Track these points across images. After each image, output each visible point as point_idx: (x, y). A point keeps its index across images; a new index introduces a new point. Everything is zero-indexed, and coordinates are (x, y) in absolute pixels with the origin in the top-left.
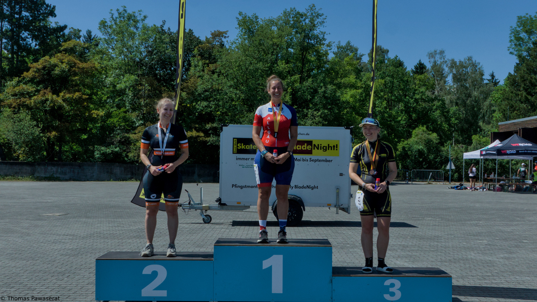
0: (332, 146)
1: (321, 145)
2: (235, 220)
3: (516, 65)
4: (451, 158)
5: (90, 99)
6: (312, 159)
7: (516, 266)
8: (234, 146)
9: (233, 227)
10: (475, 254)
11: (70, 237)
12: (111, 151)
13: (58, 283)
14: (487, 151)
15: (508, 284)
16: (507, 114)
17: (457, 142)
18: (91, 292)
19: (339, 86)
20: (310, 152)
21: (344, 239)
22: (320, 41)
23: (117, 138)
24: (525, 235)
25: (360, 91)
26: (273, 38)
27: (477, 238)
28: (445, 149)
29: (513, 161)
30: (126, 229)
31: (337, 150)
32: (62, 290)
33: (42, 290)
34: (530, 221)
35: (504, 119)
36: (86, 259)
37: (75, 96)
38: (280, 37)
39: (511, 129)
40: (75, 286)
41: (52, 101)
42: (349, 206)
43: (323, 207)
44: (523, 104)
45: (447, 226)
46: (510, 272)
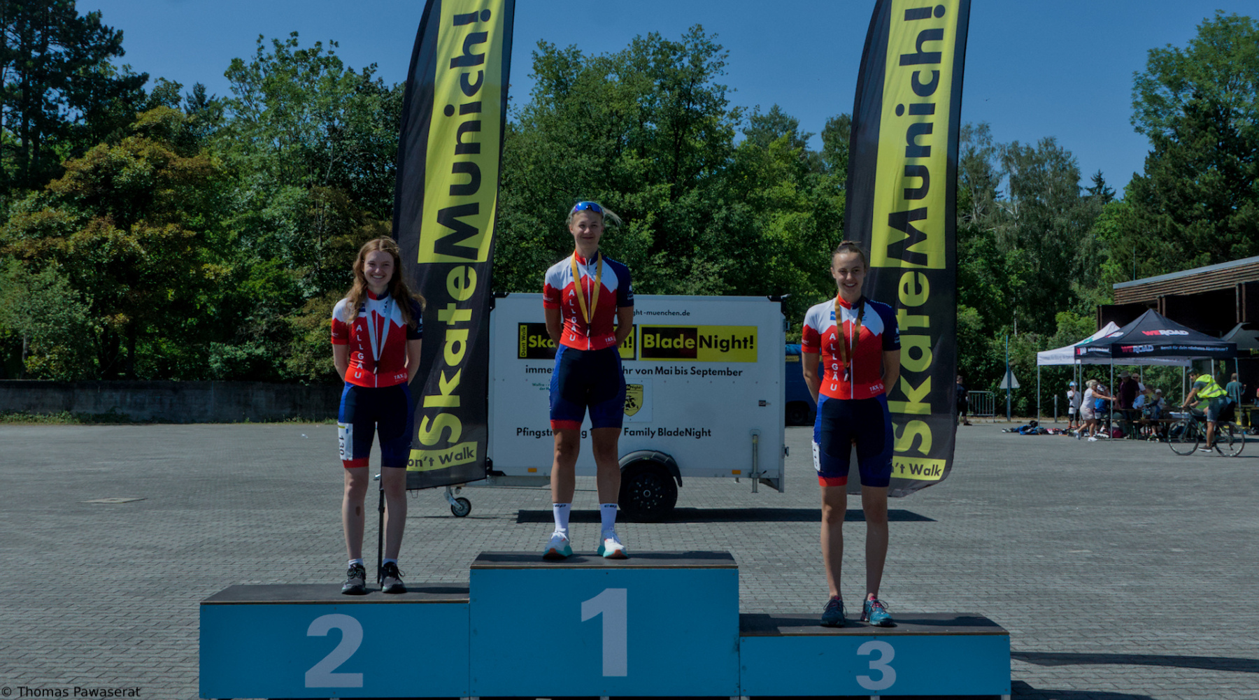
0: (742, 339)
1: (716, 337)
2: (525, 509)
3: (1148, 156)
4: (1011, 364)
5: (200, 239)
6: (696, 370)
7: (1156, 606)
8: (521, 342)
9: (519, 525)
10: (1064, 580)
11: (148, 553)
12: (248, 354)
13: (116, 659)
14: (1090, 347)
15: (1138, 647)
16: (1132, 263)
17: (1024, 327)
18: (189, 680)
19: (759, 205)
20: (691, 354)
21: (768, 549)
22: (715, 104)
23: (260, 324)
24: (1175, 537)
25: (806, 215)
26: (611, 99)
27: (1068, 543)
28: (997, 342)
29: (1149, 370)
30: (275, 531)
31: (751, 347)
32: (123, 674)
33: (77, 675)
34: (1187, 504)
35: (1125, 277)
36: (182, 602)
37: (165, 232)
38: (625, 96)
39: (1143, 298)
40: (154, 665)
41: (115, 244)
42: (781, 475)
43: (723, 476)
44: (1167, 243)
45: (1002, 517)
46: (1143, 621)
